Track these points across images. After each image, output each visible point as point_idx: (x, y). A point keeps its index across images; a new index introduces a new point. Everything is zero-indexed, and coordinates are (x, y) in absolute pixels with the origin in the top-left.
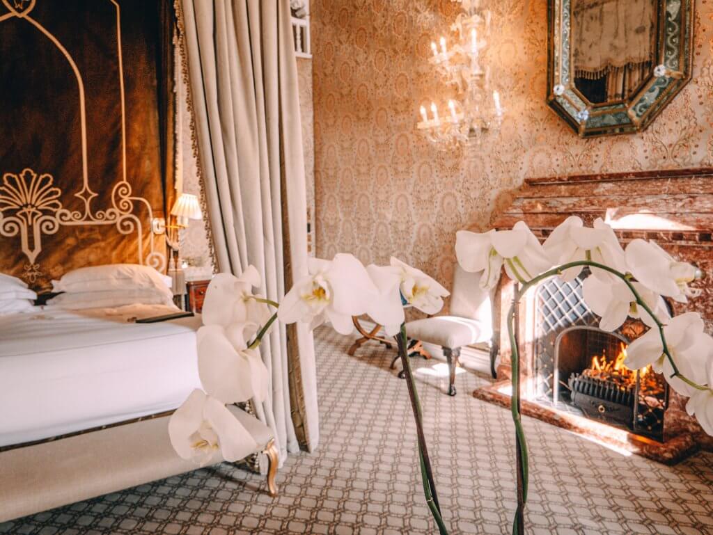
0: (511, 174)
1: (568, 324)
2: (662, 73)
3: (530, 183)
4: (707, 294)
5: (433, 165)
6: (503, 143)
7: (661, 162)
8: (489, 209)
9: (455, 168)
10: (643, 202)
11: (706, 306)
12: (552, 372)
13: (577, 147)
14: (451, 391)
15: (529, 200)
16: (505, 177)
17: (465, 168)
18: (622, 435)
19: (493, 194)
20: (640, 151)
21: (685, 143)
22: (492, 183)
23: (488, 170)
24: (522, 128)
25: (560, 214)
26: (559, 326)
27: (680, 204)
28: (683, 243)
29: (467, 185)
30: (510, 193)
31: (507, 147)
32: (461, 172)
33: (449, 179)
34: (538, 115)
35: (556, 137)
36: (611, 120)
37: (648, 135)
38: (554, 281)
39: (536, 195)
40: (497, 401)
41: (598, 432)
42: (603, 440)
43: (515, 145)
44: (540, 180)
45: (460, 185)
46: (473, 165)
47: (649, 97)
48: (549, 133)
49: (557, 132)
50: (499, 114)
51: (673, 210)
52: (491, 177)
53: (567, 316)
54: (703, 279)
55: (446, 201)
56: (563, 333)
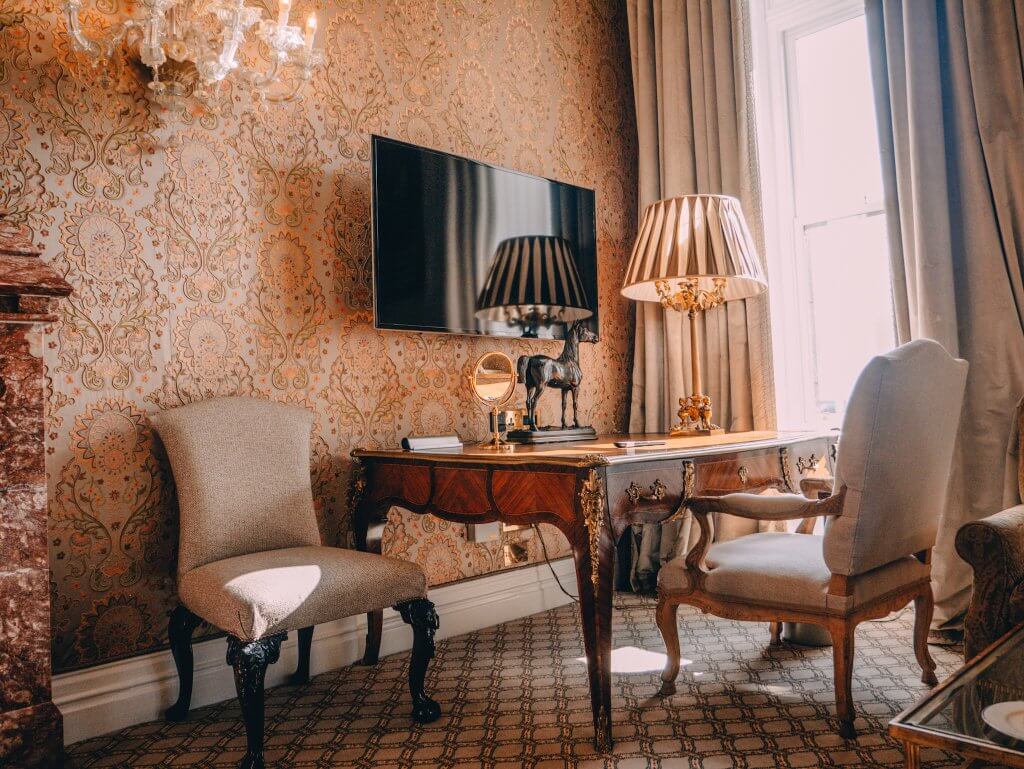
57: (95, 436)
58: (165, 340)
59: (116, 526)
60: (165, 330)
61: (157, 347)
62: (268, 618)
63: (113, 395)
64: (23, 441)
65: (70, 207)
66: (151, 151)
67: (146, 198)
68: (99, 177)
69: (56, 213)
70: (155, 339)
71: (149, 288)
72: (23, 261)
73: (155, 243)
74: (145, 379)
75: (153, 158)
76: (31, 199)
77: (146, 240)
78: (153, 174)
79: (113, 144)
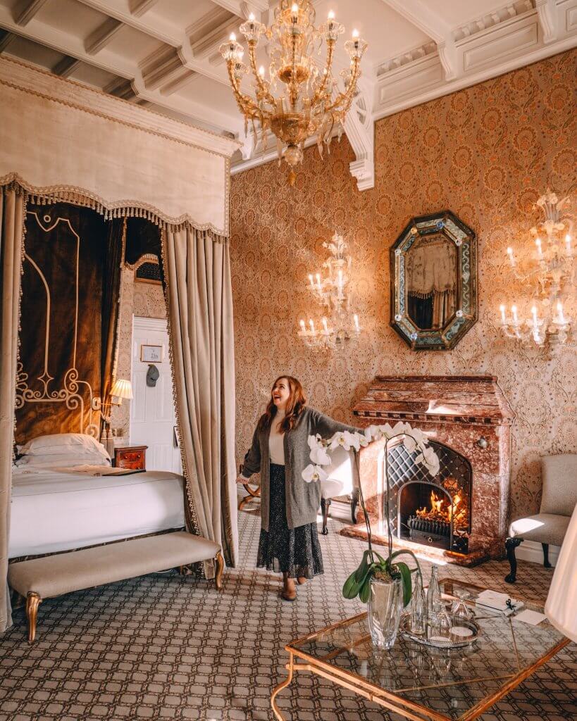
0: (366, 372)
1: (406, 480)
2: (461, 315)
3: (379, 379)
4: (490, 457)
5: (307, 360)
6: (359, 350)
7: (462, 370)
8: (350, 396)
9: (325, 364)
10: (451, 397)
11: (490, 464)
12: (396, 515)
13: (410, 357)
14: (324, 531)
15: (378, 391)
16: (362, 374)
17: (332, 365)
18: (441, 551)
19: (353, 386)
20: (450, 362)
21: (476, 359)
22: (352, 377)
23: (349, 368)
24: (373, 341)
25: (400, 402)
26: (400, 481)
27: (473, 399)
28: (475, 424)
29: (334, 377)
30: (365, 385)
31: (363, 352)
32: (329, 367)
33: (320, 372)
34: (385, 332)
35: (396, 349)
36: (431, 341)
37: (455, 352)
38: (397, 449)
39: (383, 388)
40: (358, 537)
41: (427, 551)
42: (430, 557)
43: (368, 352)
44: (386, 377)
45: (328, 377)
46: (337, 363)
47: (455, 329)
48: (392, 345)
49: (398, 345)
51: (469, 403)
52: (351, 372)
53: (406, 474)
54: (488, 447)
55: (317, 389)
56: (403, 486)
57: (529, 461)
58: (552, 430)
59: (534, 493)
60: (553, 426)
61: (550, 432)
62: (516, 532)
63: (534, 448)
64: (494, 461)
65: (523, 384)
66: (550, 360)
67: (548, 377)
68: (532, 371)
69: (519, 387)
70: (549, 429)
71: (548, 411)
72: (493, 408)
73: (551, 394)
74: (545, 443)
75: (551, 363)
76: (512, 383)
77: (547, 393)
78: (550, 369)
79: (537, 360)
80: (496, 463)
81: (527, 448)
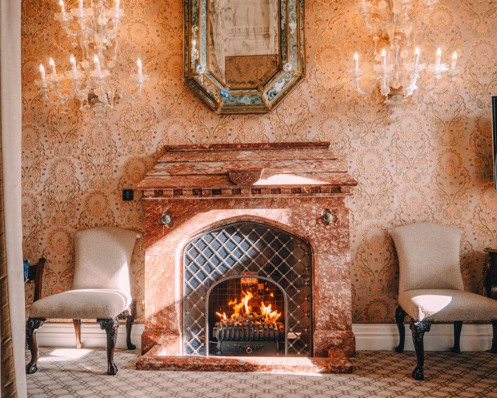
0: (143, 142)
1: (218, 277)
2: (290, 69)
3: (168, 149)
4: (338, 233)
5: (41, 129)
6: (132, 113)
7: (284, 137)
8: (116, 176)
9: (73, 134)
10: (282, 165)
11: (339, 243)
12: (203, 326)
13: (211, 123)
14: (112, 368)
15: (173, 164)
16: (136, 145)
17: (85, 134)
18: (305, 361)
19: (122, 161)
20: (268, 128)
22: (120, 150)
23: (115, 137)
24: (156, 103)
25: (210, 175)
26: (209, 280)
27: (312, 166)
28: (321, 195)
29: (88, 151)
30: (142, 160)
31: (138, 117)
32: (80, 138)
33: (63, 145)
34: (173, 91)
35: (191, 111)
36: (246, 100)
37: (274, 116)
38: (203, 238)
39: (179, 160)
40: (169, 366)
41: (285, 364)
42: (291, 370)
43: (147, 116)
44: (181, 147)
45: (79, 152)
46: (95, 132)
47: (278, 86)
48: (183, 107)
49: (193, 108)
50: (141, 81)
51: (310, 171)
52: (119, 144)
53: (218, 269)
54: (335, 222)
55: (59, 168)
56: (213, 286)
57: (369, 237)
58: (395, 200)
59: (377, 271)
60: (395, 195)
61: (392, 202)
62: (425, 313)
63: (375, 221)
64: (343, 237)
65: (360, 151)
66: (389, 124)
67: (387, 143)
68: (370, 138)
69: (355, 154)
70: (391, 199)
71: (389, 179)
72: (343, 174)
73: (391, 161)
74: (388, 215)
75: (390, 127)
76: (346, 151)
77: (388, 160)
78: (389, 134)
79: (374, 125)
80: (346, 241)
81: (366, 223)
